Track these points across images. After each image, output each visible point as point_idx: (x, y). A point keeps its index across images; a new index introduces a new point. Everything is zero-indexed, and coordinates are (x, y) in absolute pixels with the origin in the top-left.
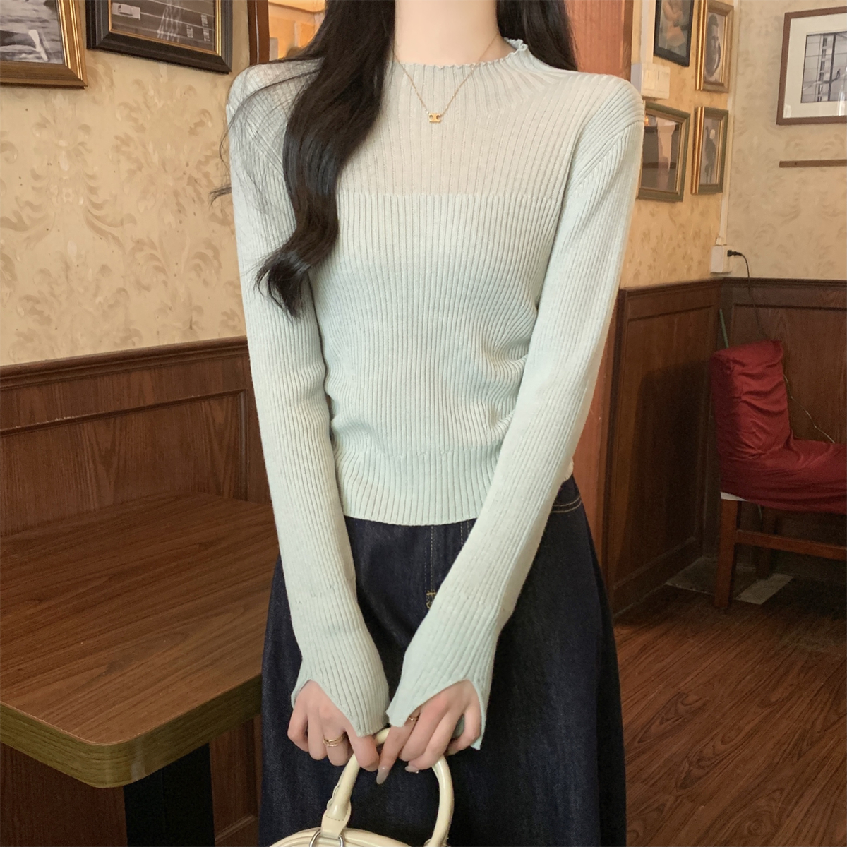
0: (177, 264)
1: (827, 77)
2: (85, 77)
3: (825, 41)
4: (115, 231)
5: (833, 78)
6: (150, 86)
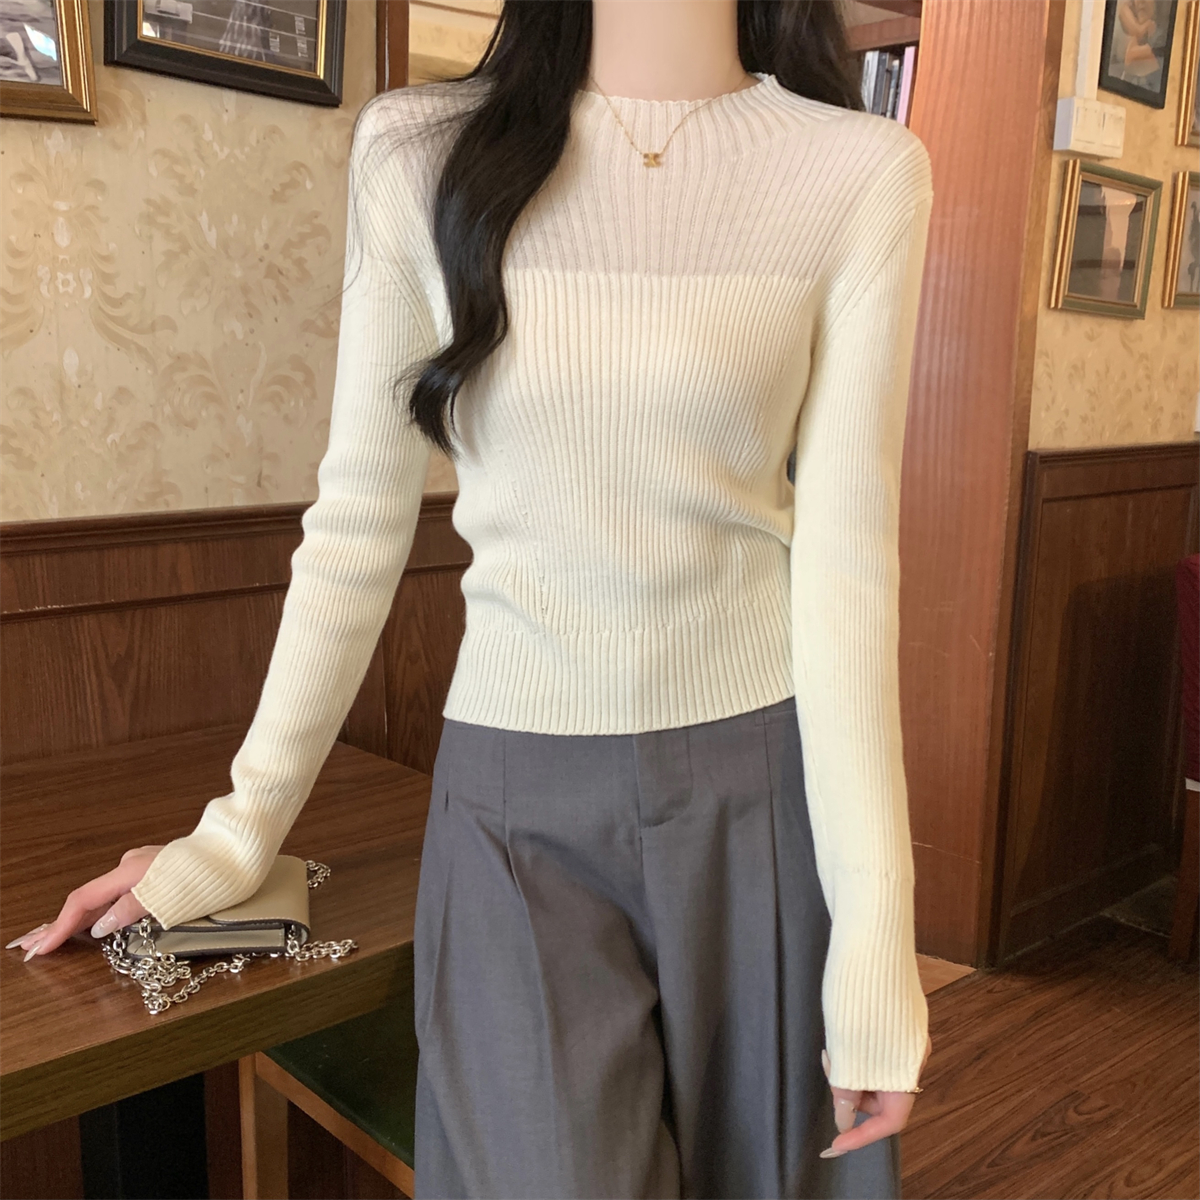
0: (242, 391)
4: (141, 340)
6: (207, 126)
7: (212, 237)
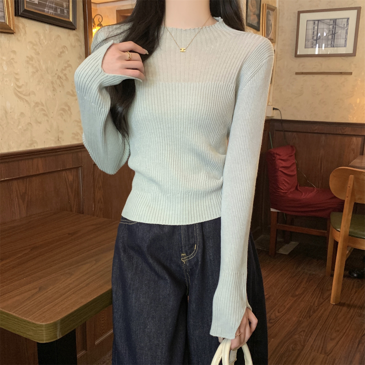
0: (53, 113)
1: (315, 38)
2: (14, 29)
3: (314, 23)
4: (26, 98)
5: (318, 38)
6: (41, 34)
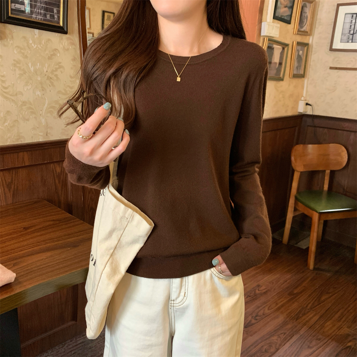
0: (41, 111)
1: (352, 32)
3: (352, 16)
4: (13, 98)
5: (355, 32)
6: (30, 39)
7: (32, 69)
